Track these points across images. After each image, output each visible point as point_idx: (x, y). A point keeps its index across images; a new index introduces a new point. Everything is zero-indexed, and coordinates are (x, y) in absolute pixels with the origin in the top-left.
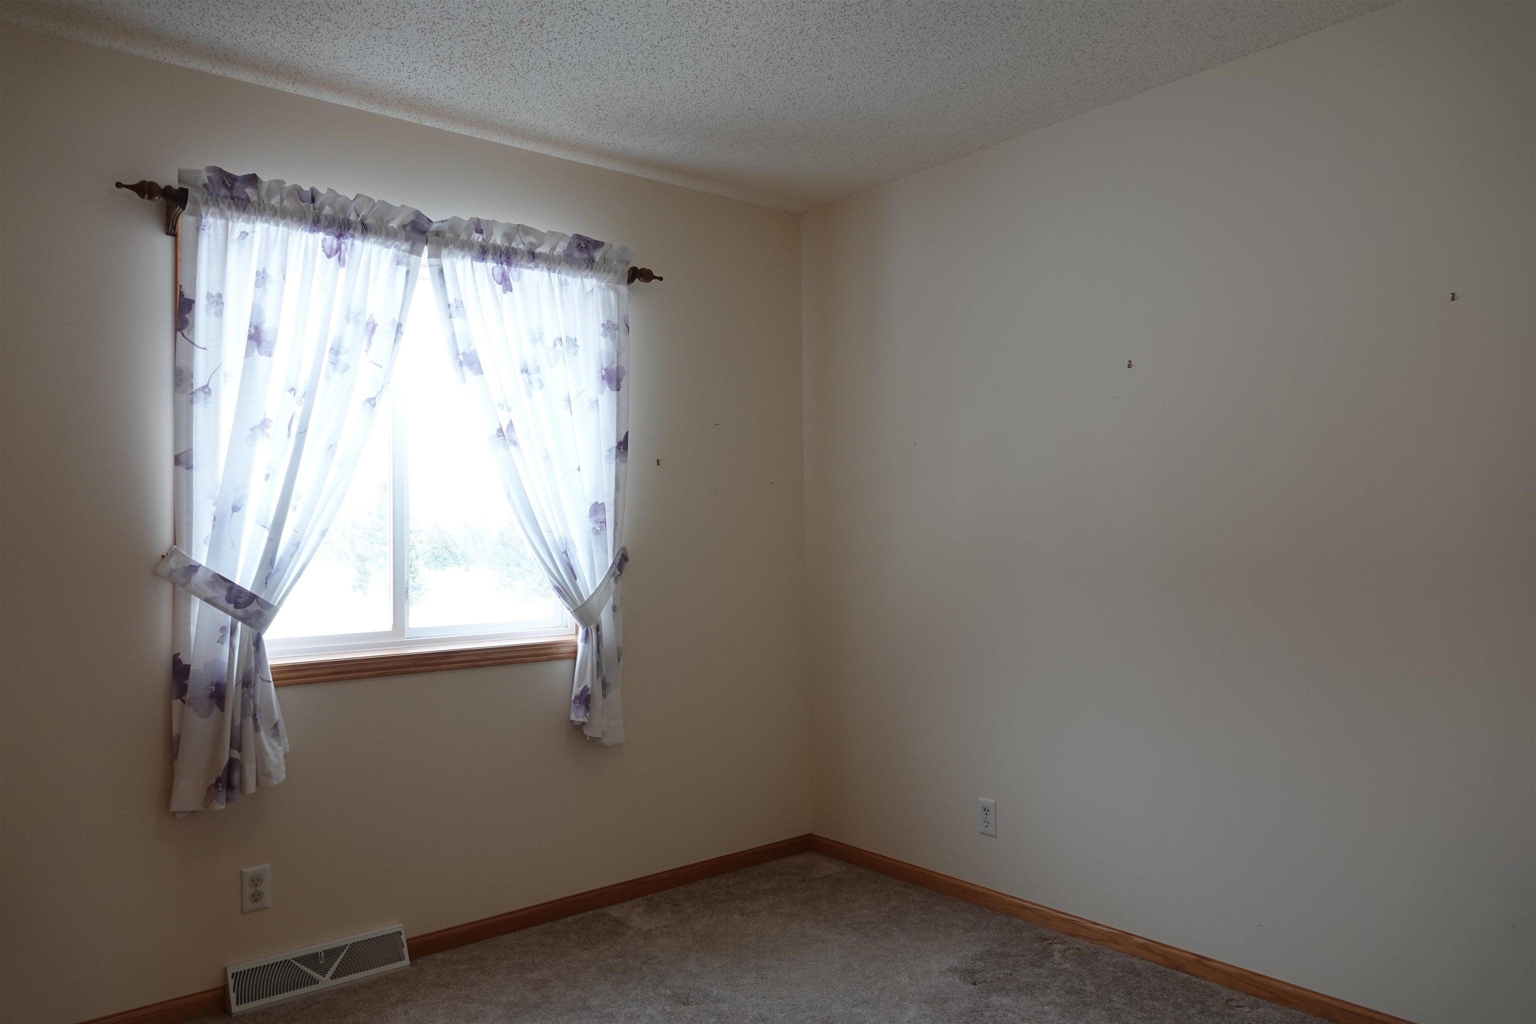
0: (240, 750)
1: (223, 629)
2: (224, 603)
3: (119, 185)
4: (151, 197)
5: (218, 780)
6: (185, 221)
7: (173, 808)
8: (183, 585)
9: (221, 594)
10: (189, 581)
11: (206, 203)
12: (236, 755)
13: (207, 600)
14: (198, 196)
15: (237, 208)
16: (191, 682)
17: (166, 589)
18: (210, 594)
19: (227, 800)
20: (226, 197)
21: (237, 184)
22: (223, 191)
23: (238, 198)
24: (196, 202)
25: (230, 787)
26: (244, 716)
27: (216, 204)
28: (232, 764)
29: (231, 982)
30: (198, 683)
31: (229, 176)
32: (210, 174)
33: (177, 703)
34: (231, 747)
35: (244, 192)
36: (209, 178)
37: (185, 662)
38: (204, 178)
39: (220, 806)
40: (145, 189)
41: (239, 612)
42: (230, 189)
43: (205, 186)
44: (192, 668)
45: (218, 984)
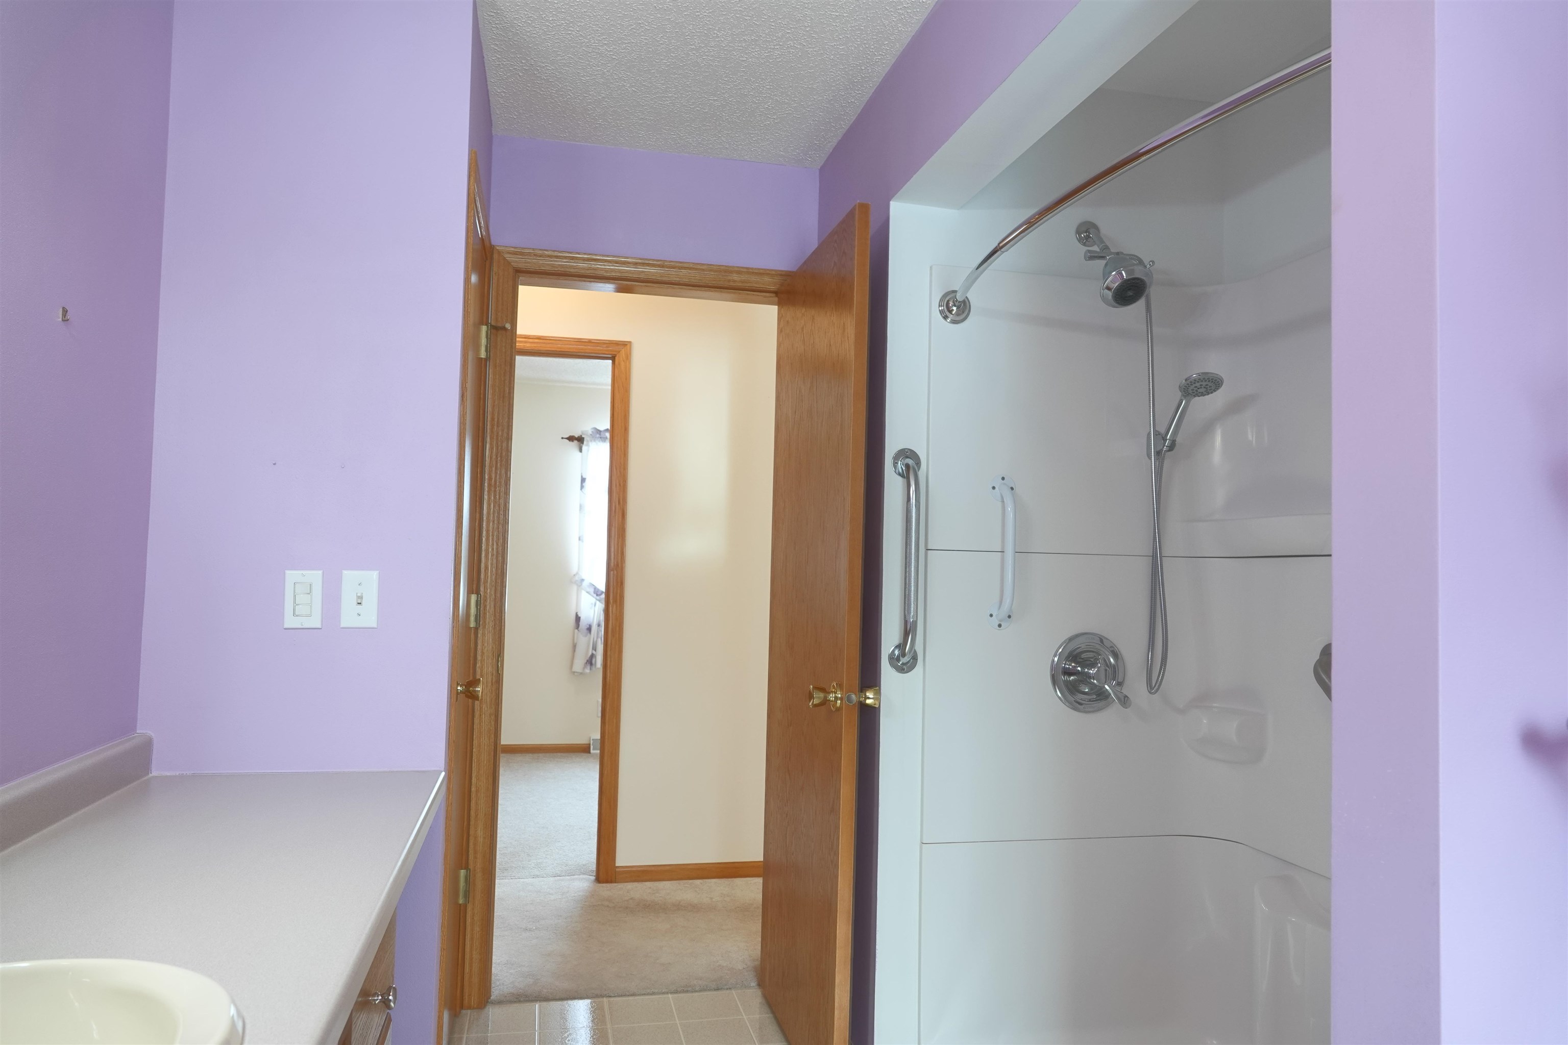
0: (595, 651)
1: (592, 604)
2: (592, 593)
3: (562, 438)
4: (573, 441)
5: (587, 661)
6: (584, 448)
7: (573, 670)
8: (580, 586)
9: (592, 590)
10: (582, 585)
11: (591, 441)
12: (594, 652)
13: (587, 592)
14: (588, 439)
15: (602, 441)
16: (581, 623)
17: (575, 587)
18: (588, 590)
19: (591, 669)
20: (598, 438)
21: (602, 433)
22: (598, 436)
23: (603, 438)
24: (588, 441)
25: (591, 664)
26: (597, 638)
27: (595, 441)
28: (592, 656)
29: (592, 742)
30: (583, 624)
31: (599, 430)
32: (592, 430)
33: (576, 630)
34: (593, 649)
35: (605, 435)
36: (592, 432)
37: (579, 616)
38: (590, 432)
39: (587, 671)
40: (571, 439)
41: (598, 598)
42: (600, 434)
43: (591, 435)
44: (581, 618)
45: (586, 742)
